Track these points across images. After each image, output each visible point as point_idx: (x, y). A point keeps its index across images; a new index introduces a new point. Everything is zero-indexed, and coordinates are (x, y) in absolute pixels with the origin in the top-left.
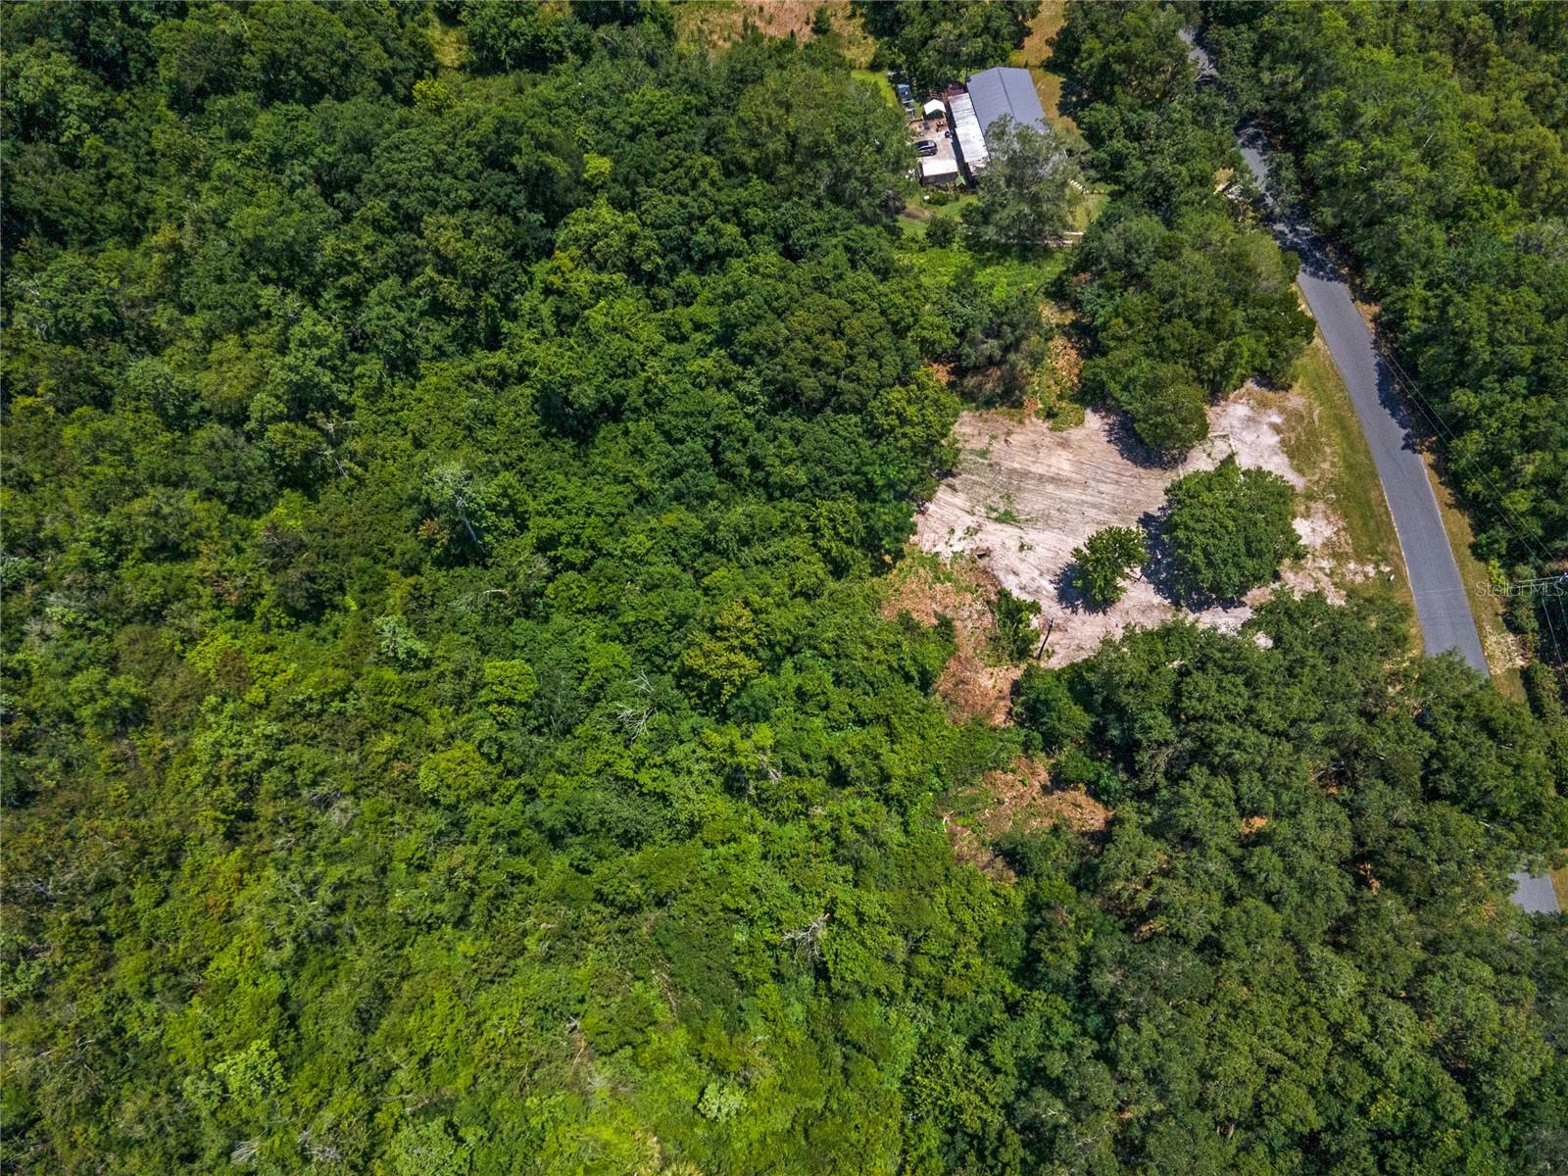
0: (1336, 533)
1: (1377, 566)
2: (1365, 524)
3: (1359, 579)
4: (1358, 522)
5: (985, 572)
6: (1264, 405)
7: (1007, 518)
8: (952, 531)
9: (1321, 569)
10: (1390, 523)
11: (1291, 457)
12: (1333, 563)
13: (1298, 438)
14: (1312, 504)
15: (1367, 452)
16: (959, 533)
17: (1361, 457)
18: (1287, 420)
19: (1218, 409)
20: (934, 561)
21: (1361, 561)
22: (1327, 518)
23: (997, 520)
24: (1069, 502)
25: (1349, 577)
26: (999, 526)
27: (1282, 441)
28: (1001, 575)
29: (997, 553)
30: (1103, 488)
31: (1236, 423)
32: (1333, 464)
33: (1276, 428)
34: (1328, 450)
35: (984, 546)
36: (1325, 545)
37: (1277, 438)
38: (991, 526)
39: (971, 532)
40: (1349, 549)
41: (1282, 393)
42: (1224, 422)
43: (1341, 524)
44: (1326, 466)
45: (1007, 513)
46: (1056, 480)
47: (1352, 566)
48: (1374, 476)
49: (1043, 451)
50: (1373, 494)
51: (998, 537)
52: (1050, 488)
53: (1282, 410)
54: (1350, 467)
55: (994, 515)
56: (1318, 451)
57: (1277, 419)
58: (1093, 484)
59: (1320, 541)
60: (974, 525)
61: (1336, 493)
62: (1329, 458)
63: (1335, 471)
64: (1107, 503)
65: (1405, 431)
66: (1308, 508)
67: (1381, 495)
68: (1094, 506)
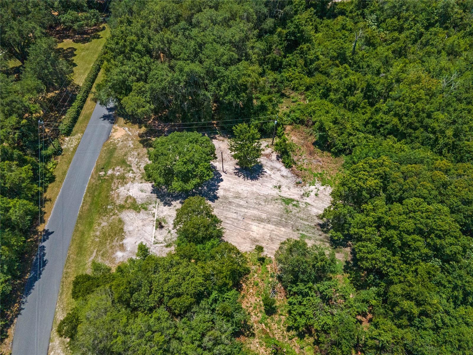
0: (118, 188)
4: (104, 194)
7: (287, 201)
8: (316, 195)
9: (134, 173)
11: (122, 229)
12: (126, 175)
13: (112, 241)
14: (123, 203)
15: (76, 231)
16: (313, 194)
17: (81, 228)
18: (113, 253)
22: (118, 196)
23: (292, 200)
24: (254, 208)
26: (292, 197)
27: (122, 239)
30: (234, 216)
32: (100, 224)
34: (98, 233)
36: (126, 183)
37: (125, 241)
38: (296, 197)
39: (307, 194)
40: (115, 180)
44: (104, 224)
45: (288, 204)
48: (80, 217)
50: (86, 207)
51: (294, 193)
54: (91, 224)
55: (295, 203)
56: (104, 233)
58: (240, 218)
59: (128, 185)
60: (305, 198)
61: (106, 208)
62: (100, 228)
63: (100, 221)
64: (233, 207)
65: (44, 244)
66: (126, 201)
67: (83, 206)
68: (241, 206)
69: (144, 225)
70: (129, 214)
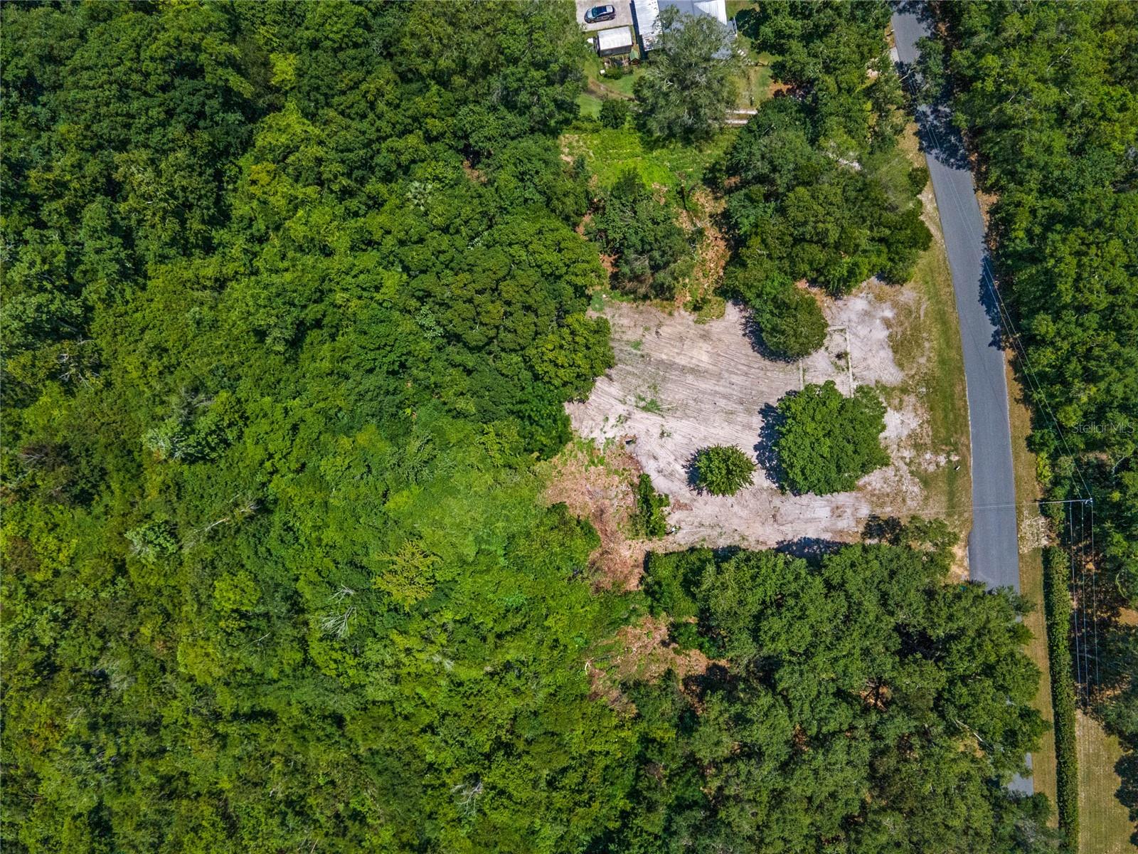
0: (921, 426)
1: (948, 455)
2: (946, 417)
3: (932, 468)
4: (940, 414)
5: (631, 458)
6: (880, 298)
7: (652, 407)
8: (607, 419)
9: (903, 459)
10: (965, 417)
11: (895, 352)
12: (913, 453)
13: (904, 333)
14: (906, 398)
15: (959, 348)
16: (612, 421)
17: (953, 354)
18: (897, 315)
19: (840, 303)
20: (590, 446)
21: (936, 452)
22: (915, 410)
23: (645, 409)
24: (704, 393)
25: (924, 466)
26: (644, 415)
27: (890, 336)
28: (643, 460)
29: (642, 439)
30: (735, 379)
31: (854, 317)
32: (929, 359)
33: (887, 323)
34: (927, 345)
35: (631, 433)
36: (909, 436)
37: (886, 333)
38: (639, 415)
39: (623, 420)
40: (928, 441)
41: (898, 287)
42: (844, 316)
43: (926, 417)
44: (923, 360)
45: (653, 402)
46: (695, 371)
47: (928, 456)
48: (961, 371)
49: (687, 342)
50: (958, 389)
51: (645, 424)
52: (690, 379)
53: (895, 305)
54: (942, 362)
55: (642, 404)
56: (919, 345)
57: (889, 314)
58: (726, 375)
59: (906, 433)
60: (625, 413)
61: (927, 388)
62: (927, 353)
63: (930, 365)
64: (736, 393)
65: (995, 328)
66: (901, 401)
67: (964, 389)
68: (725, 397)
69: (865, 359)
70: (892, 379)
